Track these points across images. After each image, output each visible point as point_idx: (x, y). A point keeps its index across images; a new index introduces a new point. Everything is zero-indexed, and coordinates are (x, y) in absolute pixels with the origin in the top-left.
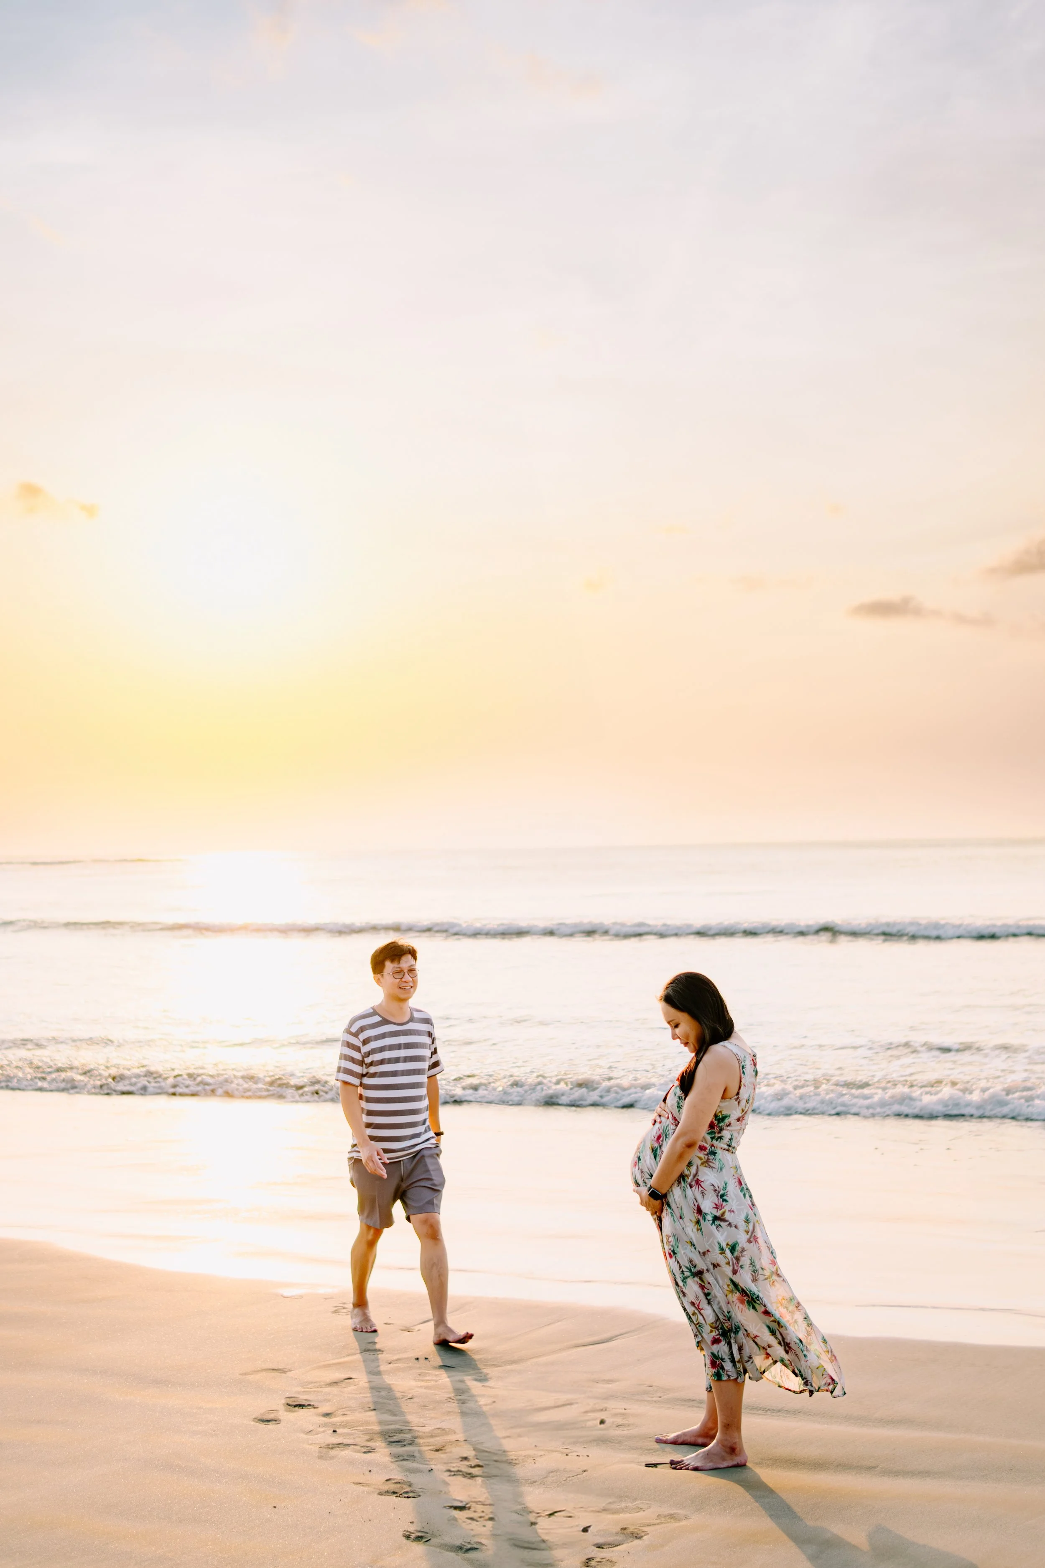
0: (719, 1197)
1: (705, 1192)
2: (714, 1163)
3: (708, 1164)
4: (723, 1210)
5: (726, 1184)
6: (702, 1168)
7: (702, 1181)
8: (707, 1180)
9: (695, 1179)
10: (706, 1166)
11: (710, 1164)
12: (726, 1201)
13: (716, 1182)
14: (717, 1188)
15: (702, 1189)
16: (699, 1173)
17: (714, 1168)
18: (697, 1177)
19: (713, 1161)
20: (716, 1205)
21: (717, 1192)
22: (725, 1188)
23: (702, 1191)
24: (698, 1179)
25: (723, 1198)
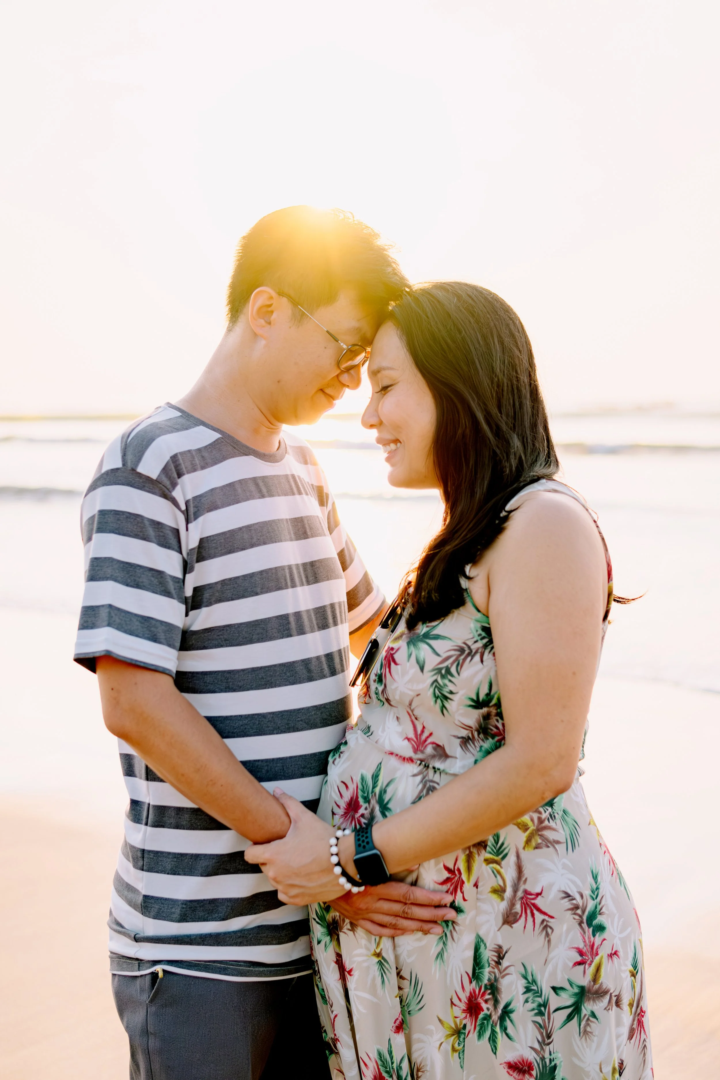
0: (585, 925)
1: (552, 922)
2: (554, 830)
3: (541, 836)
4: (597, 960)
5: (595, 878)
6: (528, 856)
7: (538, 895)
8: (551, 885)
9: (520, 894)
10: (537, 847)
11: (546, 833)
12: (600, 928)
13: (574, 882)
14: (579, 901)
15: (543, 917)
16: (527, 872)
17: (558, 842)
18: (522, 887)
19: (552, 824)
20: (581, 953)
21: (579, 912)
22: (595, 892)
23: (543, 921)
24: (526, 892)
25: (595, 922)
